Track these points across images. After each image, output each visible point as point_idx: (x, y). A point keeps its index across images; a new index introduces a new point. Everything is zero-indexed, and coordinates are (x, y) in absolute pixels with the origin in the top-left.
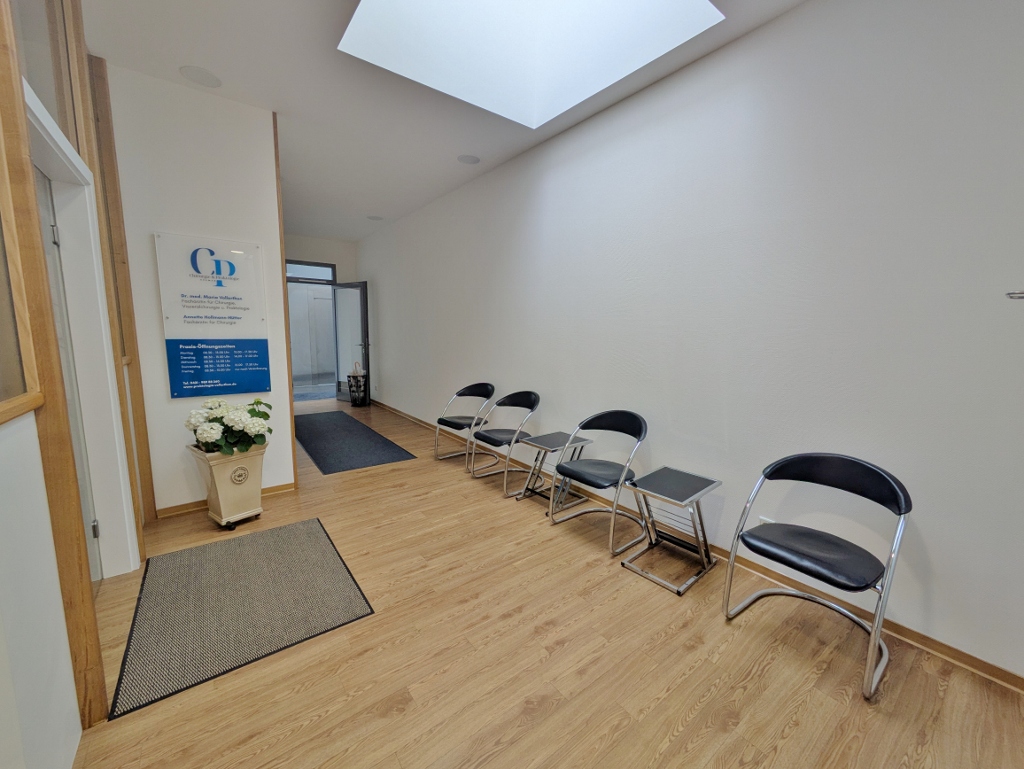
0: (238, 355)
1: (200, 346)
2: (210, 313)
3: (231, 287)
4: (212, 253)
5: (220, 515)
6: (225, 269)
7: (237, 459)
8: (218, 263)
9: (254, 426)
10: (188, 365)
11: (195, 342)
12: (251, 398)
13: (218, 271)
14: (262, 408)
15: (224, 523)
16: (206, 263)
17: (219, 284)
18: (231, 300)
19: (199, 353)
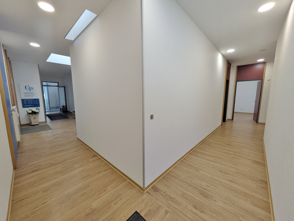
0: (34, 101)
1: (27, 100)
2: (29, 95)
3: (32, 91)
4: (29, 86)
5: (32, 124)
6: (31, 89)
7: (34, 116)
8: (30, 88)
9: (37, 111)
10: (25, 103)
11: (26, 99)
12: (36, 107)
13: (30, 89)
14: (38, 109)
15: (32, 125)
16: (28, 88)
17: (30, 91)
18: (32, 93)
19: (27, 101)
